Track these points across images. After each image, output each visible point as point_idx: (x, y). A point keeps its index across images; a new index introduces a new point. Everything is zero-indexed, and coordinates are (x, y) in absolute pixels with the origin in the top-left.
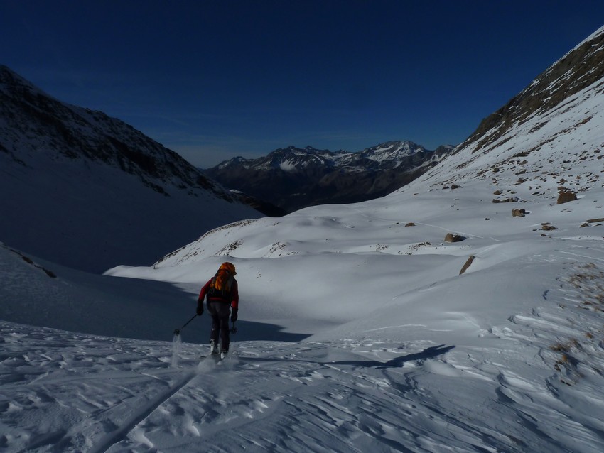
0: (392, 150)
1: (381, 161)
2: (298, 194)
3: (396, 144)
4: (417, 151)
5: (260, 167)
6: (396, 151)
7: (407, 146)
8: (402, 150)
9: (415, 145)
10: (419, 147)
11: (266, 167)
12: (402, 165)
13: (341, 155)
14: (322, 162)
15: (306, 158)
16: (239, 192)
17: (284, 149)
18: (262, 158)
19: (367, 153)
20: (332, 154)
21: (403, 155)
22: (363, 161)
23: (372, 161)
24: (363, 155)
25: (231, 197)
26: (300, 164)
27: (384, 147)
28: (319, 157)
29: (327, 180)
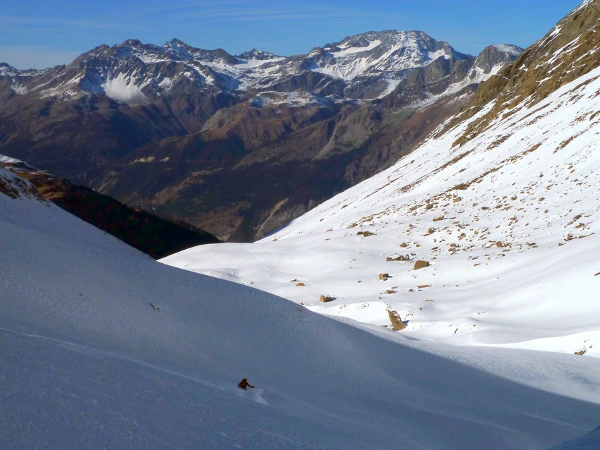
0: (377, 52)
1: (349, 78)
2: (150, 159)
3: (387, 37)
4: (435, 56)
5: (53, 92)
6: (385, 56)
7: (412, 43)
8: (401, 52)
9: (432, 41)
10: (441, 45)
11: (69, 91)
12: (400, 89)
13: (254, 63)
14: (210, 80)
15: (170, 70)
16: (11, 160)
17: (115, 48)
18: (60, 68)
19: (317, 57)
20: (232, 60)
21: (403, 63)
22: (306, 79)
23: (329, 78)
24: (308, 63)
25: (13, 185)
26: (154, 84)
27: (359, 46)
28: (202, 68)
29: (221, 124)
